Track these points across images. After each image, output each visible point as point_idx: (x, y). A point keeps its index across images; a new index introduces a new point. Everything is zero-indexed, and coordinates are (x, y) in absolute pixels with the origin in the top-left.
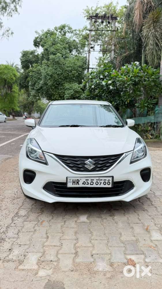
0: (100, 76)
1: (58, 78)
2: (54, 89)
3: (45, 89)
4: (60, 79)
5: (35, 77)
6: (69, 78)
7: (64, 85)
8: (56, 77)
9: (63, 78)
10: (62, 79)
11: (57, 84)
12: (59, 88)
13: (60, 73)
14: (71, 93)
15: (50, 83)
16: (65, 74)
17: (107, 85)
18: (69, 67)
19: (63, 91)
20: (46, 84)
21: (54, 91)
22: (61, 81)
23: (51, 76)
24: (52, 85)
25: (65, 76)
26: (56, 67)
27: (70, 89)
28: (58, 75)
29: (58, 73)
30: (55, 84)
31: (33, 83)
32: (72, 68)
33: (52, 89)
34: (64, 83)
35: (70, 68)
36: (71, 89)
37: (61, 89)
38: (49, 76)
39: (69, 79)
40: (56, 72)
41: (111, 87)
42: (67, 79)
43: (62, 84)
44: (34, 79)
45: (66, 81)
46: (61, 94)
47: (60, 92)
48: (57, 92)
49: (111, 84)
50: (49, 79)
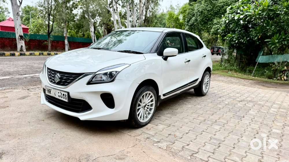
0: (237, 10)
1: (207, 14)
2: (203, 25)
3: (196, 24)
4: (210, 14)
5: (191, 14)
6: (220, 13)
7: (213, 20)
8: (206, 13)
9: (213, 13)
10: (212, 15)
11: (206, 19)
12: (209, 23)
13: (210, 9)
14: (217, 28)
15: (199, 19)
16: (216, 10)
17: (239, 20)
18: (222, 2)
19: (212, 26)
20: (196, 20)
21: (203, 26)
22: (210, 17)
23: (202, 12)
24: (201, 20)
25: (216, 11)
26: (207, 3)
27: (217, 24)
28: (208, 11)
29: (208, 9)
30: (204, 19)
31: (188, 19)
32: (225, 4)
33: (201, 24)
34: (214, 19)
35: (222, 4)
36: (219, 24)
37: (210, 24)
38: (199, 12)
39: (220, 15)
40: (207, 9)
41: (242, 22)
42: (217, 14)
43: (212, 19)
44: (189, 16)
45: (216, 16)
46: (210, 29)
47: (209, 27)
48: (206, 27)
49: (243, 18)
50: (199, 15)
